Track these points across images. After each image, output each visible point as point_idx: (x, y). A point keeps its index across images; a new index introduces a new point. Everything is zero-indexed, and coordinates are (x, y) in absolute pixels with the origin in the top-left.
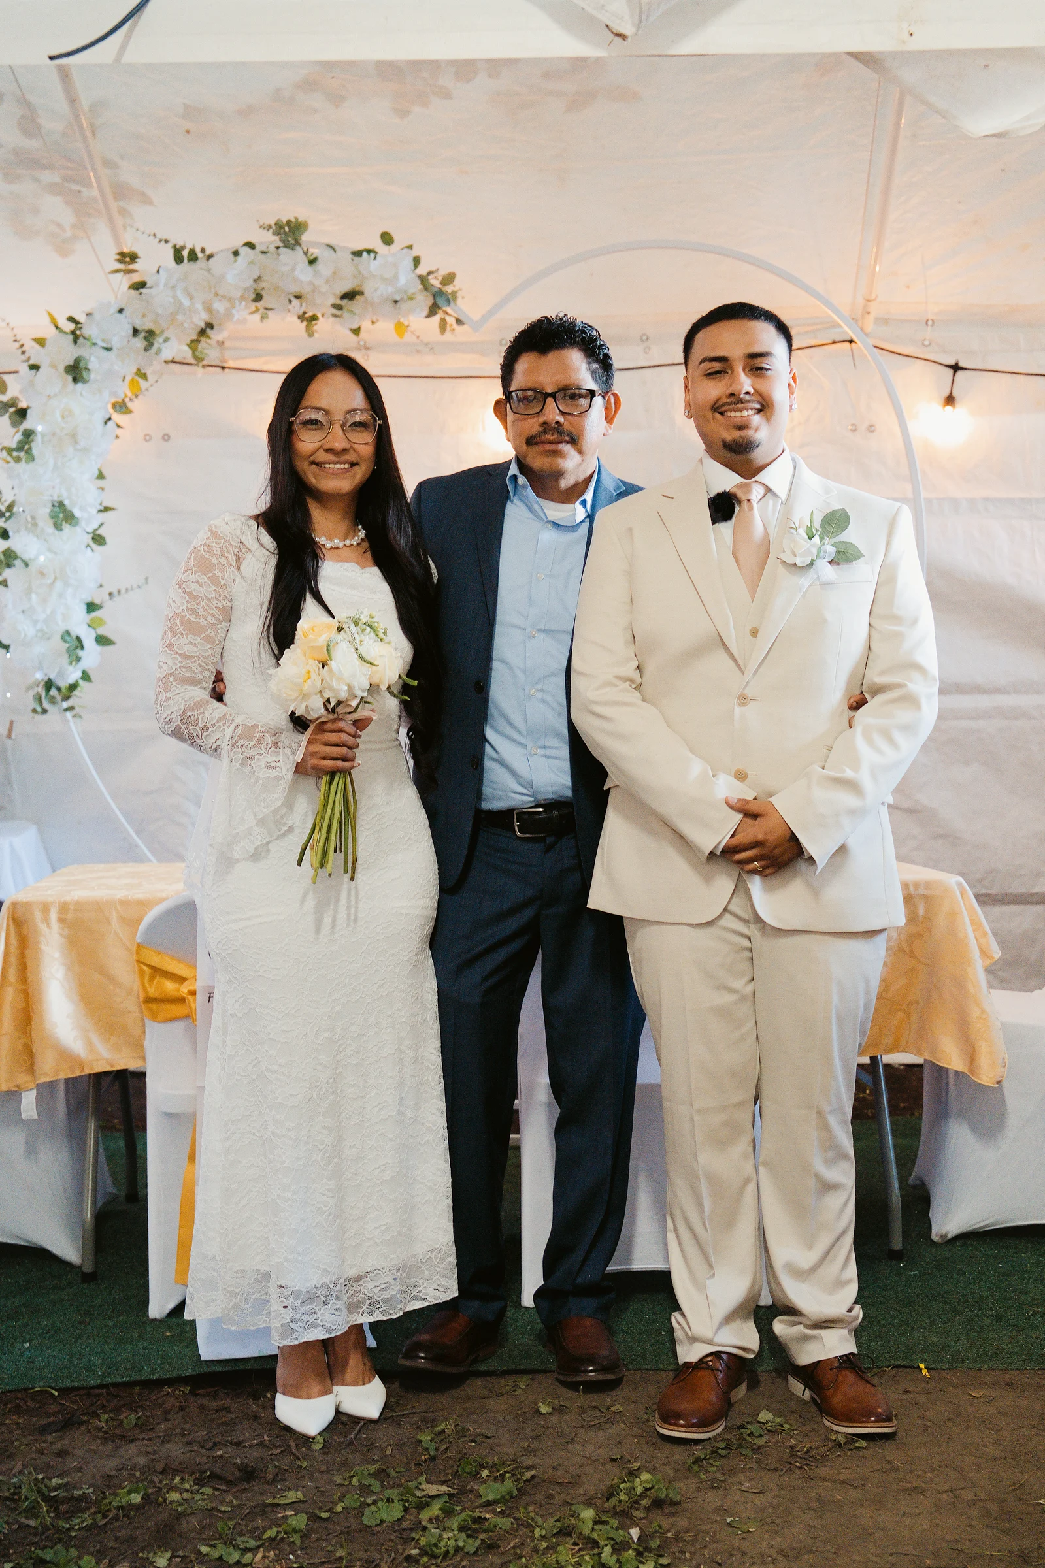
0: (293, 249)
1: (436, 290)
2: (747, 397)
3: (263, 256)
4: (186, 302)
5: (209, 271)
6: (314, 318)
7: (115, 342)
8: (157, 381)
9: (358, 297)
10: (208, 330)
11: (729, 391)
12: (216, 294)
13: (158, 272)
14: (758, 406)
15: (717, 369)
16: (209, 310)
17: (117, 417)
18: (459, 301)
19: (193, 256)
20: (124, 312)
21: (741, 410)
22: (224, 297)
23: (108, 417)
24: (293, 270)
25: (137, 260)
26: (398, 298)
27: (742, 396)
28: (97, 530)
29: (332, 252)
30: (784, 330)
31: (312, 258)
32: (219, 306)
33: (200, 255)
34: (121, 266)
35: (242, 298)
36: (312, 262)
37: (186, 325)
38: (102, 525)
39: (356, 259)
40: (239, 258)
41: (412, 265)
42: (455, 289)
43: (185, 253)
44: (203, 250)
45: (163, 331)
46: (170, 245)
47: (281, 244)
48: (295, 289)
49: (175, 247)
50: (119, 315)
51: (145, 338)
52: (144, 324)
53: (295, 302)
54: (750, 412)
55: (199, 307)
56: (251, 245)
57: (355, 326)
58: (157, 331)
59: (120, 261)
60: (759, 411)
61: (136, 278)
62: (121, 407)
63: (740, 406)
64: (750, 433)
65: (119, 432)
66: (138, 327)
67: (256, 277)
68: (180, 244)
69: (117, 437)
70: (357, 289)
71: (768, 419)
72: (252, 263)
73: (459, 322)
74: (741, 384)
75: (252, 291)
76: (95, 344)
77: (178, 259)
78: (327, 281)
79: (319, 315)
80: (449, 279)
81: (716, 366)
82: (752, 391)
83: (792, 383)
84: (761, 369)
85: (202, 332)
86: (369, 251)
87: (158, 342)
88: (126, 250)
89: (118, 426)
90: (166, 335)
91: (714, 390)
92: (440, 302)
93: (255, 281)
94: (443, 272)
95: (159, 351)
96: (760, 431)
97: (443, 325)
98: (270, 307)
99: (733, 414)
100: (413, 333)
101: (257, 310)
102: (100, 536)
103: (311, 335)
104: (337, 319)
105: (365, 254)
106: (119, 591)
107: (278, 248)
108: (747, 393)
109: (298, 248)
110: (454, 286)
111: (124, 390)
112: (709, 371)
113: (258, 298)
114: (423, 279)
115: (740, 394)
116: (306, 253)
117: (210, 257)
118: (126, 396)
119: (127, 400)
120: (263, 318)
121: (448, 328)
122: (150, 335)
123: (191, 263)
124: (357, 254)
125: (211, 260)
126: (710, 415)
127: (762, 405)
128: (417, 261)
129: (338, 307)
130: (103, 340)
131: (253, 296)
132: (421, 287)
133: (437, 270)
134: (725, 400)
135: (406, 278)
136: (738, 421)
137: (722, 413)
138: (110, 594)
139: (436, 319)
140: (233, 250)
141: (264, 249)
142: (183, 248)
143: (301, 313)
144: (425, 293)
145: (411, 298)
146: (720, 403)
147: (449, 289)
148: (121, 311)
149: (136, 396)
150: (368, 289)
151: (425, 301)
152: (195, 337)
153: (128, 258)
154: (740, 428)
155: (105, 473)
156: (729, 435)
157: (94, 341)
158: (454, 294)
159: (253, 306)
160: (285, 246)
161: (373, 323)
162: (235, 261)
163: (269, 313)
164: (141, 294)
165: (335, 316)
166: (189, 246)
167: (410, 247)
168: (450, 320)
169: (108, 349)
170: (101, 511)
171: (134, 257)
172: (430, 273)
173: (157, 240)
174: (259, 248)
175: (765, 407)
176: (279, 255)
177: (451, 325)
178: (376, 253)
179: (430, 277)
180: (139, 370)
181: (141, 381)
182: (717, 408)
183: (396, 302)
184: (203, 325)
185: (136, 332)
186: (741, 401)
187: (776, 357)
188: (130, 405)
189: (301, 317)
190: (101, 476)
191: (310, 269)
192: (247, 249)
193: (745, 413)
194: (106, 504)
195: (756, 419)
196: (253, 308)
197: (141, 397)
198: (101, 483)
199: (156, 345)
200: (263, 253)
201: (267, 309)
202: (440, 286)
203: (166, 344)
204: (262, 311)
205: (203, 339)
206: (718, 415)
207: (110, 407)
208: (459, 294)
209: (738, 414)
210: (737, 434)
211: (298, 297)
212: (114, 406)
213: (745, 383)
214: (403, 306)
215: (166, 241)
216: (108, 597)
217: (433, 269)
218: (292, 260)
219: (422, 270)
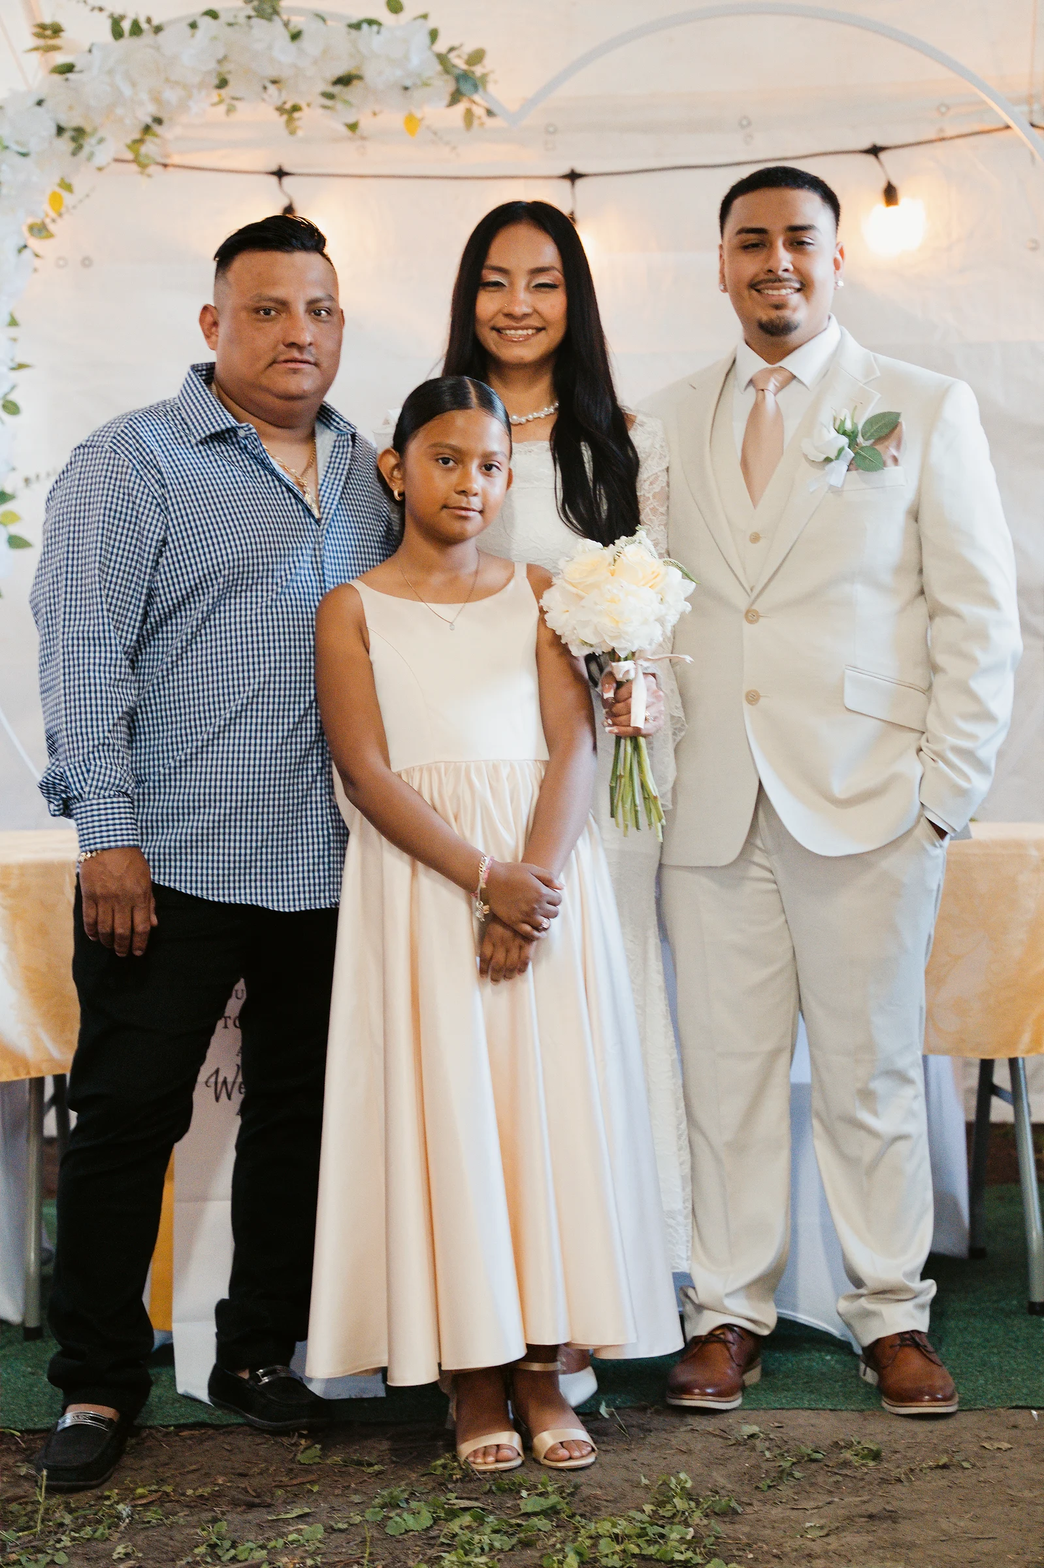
0: (270, 19)
1: (461, 72)
2: (786, 275)
3: (229, 29)
4: (127, 91)
5: (158, 48)
6: (296, 108)
7: (34, 146)
8: (88, 196)
9: (355, 82)
10: (156, 128)
11: (767, 267)
12: (167, 80)
13: (90, 51)
14: (797, 286)
15: (754, 242)
16: (157, 99)
17: (34, 243)
18: (491, 88)
19: (136, 30)
20: (45, 104)
21: (778, 289)
22: (177, 83)
23: (22, 243)
24: (270, 47)
25: (62, 34)
26: (408, 83)
27: (780, 273)
28: (6, 395)
29: (320, 22)
30: (830, 199)
31: (295, 31)
32: (171, 95)
33: (144, 26)
34: (41, 42)
35: (201, 85)
36: (296, 36)
37: (127, 121)
38: (13, 388)
39: (354, 32)
40: (199, 33)
41: (426, 39)
42: (484, 71)
43: (126, 25)
44: (149, 21)
45: (95, 130)
46: (105, 14)
47: (253, 13)
48: (273, 73)
49: (111, 16)
50: (38, 109)
51: (74, 139)
52: (71, 120)
53: (272, 89)
54: (789, 291)
55: (144, 96)
56: (213, 14)
57: (351, 120)
58: (88, 129)
59: (39, 36)
60: (799, 290)
61: (60, 59)
62: (40, 230)
63: (776, 284)
64: (787, 313)
65: (37, 263)
66: (63, 124)
67: (220, 56)
68: (118, 11)
69: (35, 270)
70: (354, 72)
71: (807, 298)
72: (214, 38)
73: (490, 113)
74: (779, 261)
75: (214, 75)
76: (7, 148)
77: (117, 33)
78: (315, 62)
79: (303, 105)
80: (477, 57)
81: (753, 238)
82: (791, 268)
83: (839, 257)
84: (803, 243)
85: (147, 129)
86: (371, 22)
87: (89, 143)
88: (47, 20)
89: (37, 256)
90: (101, 133)
91: (751, 266)
92: (465, 87)
93: (219, 62)
94: (469, 48)
95: (91, 156)
96: (798, 311)
97: (469, 116)
98: (238, 95)
99: (770, 292)
100: (428, 128)
101: (221, 101)
102: (11, 402)
103: (292, 132)
104: (328, 112)
105: (365, 26)
106: (38, 477)
107: (249, 17)
108: (786, 270)
109: (276, 18)
110: (484, 67)
111: (44, 210)
112: (747, 243)
113: (223, 83)
114: (442, 59)
115: (777, 271)
116: (286, 24)
117: (158, 29)
118: (47, 215)
119: (48, 221)
120: (230, 110)
121: (476, 123)
122: (79, 134)
123: (134, 37)
124: (357, 26)
125: (161, 35)
126: (746, 293)
127: (802, 284)
128: (434, 35)
129: (329, 96)
130: (17, 143)
131: (216, 81)
132: (439, 68)
133: (461, 45)
134: (762, 277)
135: (420, 59)
136: (775, 301)
137: (758, 291)
138: (27, 481)
139: (461, 107)
140: (190, 20)
141: (232, 20)
142: (122, 17)
143: (279, 103)
144: (447, 77)
145: (426, 85)
146: (757, 279)
147: (478, 70)
148: (40, 103)
149: (60, 215)
150: (369, 72)
151: (447, 86)
152: (137, 136)
153: (50, 32)
154: (778, 307)
155: (19, 317)
156: (765, 315)
157: (6, 144)
158: (484, 77)
159: (215, 95)
160: (258, 16)
161: (375, 114)
162: (193, 36)
163: (237, 104)
164: (67, 80)
165: (325, 107)
166: (131, 16)
167: (425, 17)
168: (479, 111)
169: (24, 155)
170: (13, 369)
171: (57, 30)
172: (452, 49)
173: (89, 8)
174: (224, 17)
175: (805, 287)
176: (251, 27)
177: (479, 118)
178: (379, 24)
179: (452, 56)
180: (62, 179)
181: (65, 195)
182: (755, 286)
183: (406, 89)
184: (149, 120)
185: (60, 130)
186: (780, 280)
187: (819, 230)
188: (52, 227)
189: (280, 110)
190: (13, 323)
191: (292, 47)
192: (208, 19)
193: (783, 292)
194: (20, 359)
195: (795, 299)
196: (215, 99)
197: (66, 216)
198: (13, 332)
199: (86, 149)
200: (230, 25)
201: (234, 98)
202: (464, 66)
203: (101, 147)
204: (228, 101)
205: (148, 138)
206: (754, 293)
207: (25, 229)
208: (491, 78)
209: (775, 292)
210: (774, 314)
211: (274, 82)
212: (31, 228)
213: (784, 258)
214: (416, 94)
215: (101, 9)
216: (22, 484)
217: (456, 43)
218: (269, 35)
219: (441, 46)
